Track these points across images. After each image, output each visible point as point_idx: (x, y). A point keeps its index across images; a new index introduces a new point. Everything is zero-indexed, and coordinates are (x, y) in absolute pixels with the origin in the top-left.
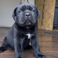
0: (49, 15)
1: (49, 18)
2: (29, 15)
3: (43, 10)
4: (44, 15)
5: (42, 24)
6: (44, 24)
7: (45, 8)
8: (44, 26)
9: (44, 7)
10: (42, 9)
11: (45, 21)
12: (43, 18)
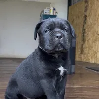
0: (96, 35)
1: (95, 40)
2: (61, 37)
3: (84, 26)
4: (86, 34)
5: (82, 52)
6: (86, 51)
7: (86, 22)
8: (86, 56)
9: (86, 19)
10: (82, 23)
11: (87, 46)
12: (84, 40)
